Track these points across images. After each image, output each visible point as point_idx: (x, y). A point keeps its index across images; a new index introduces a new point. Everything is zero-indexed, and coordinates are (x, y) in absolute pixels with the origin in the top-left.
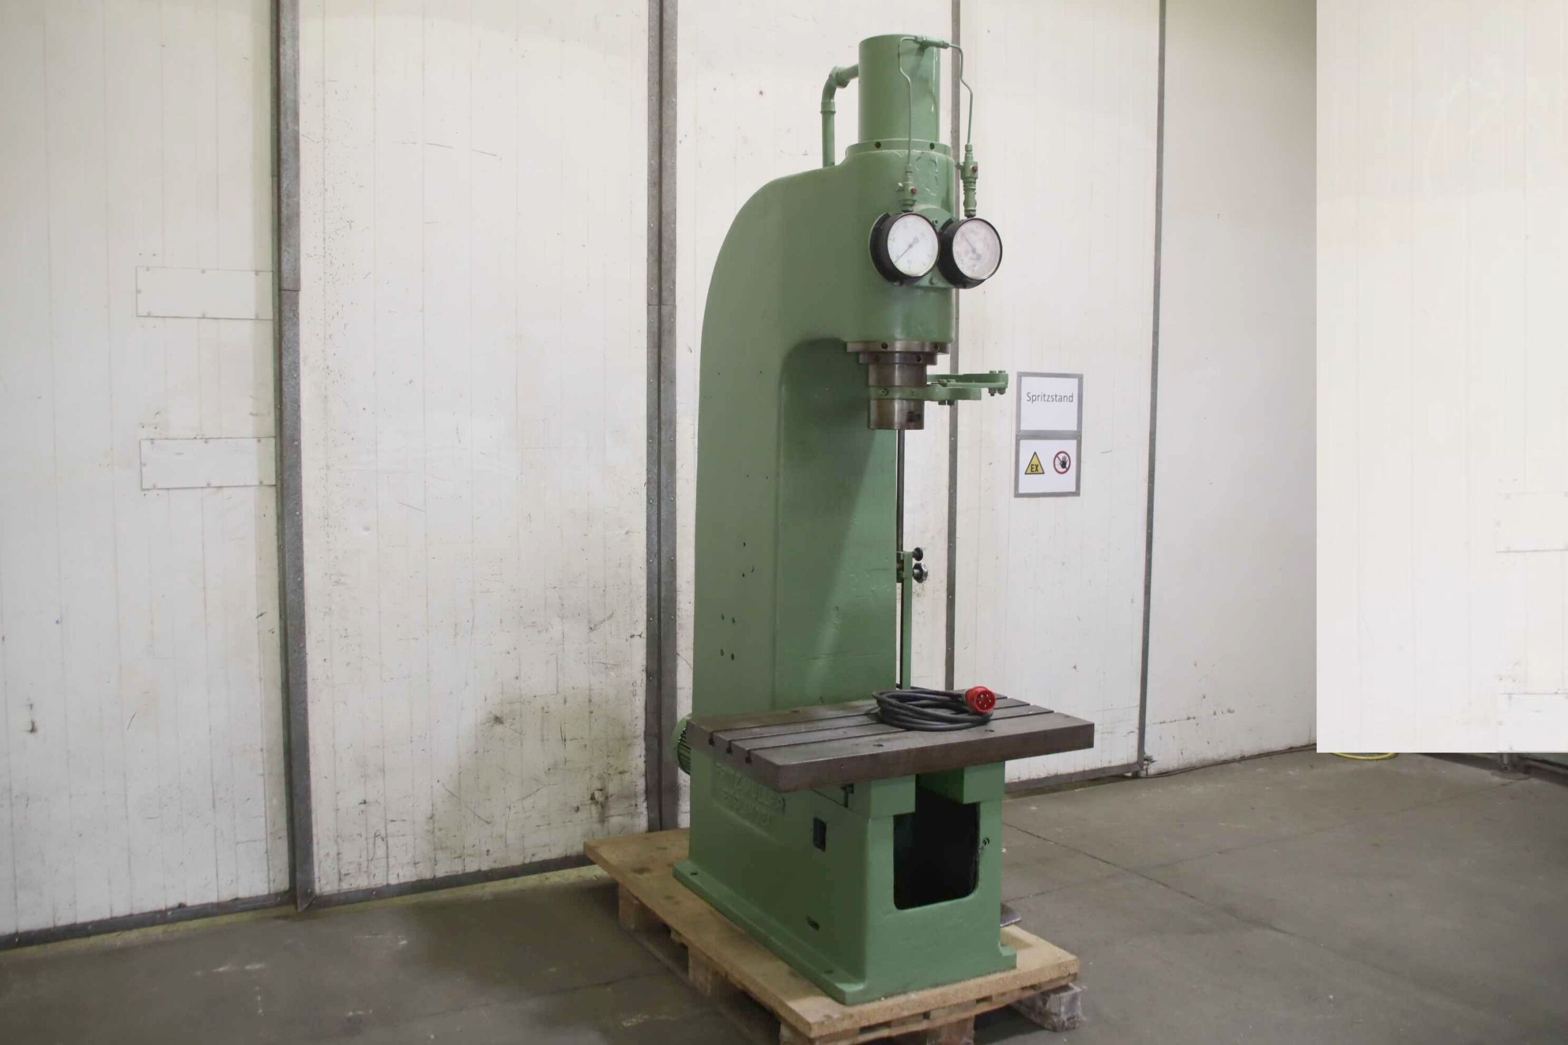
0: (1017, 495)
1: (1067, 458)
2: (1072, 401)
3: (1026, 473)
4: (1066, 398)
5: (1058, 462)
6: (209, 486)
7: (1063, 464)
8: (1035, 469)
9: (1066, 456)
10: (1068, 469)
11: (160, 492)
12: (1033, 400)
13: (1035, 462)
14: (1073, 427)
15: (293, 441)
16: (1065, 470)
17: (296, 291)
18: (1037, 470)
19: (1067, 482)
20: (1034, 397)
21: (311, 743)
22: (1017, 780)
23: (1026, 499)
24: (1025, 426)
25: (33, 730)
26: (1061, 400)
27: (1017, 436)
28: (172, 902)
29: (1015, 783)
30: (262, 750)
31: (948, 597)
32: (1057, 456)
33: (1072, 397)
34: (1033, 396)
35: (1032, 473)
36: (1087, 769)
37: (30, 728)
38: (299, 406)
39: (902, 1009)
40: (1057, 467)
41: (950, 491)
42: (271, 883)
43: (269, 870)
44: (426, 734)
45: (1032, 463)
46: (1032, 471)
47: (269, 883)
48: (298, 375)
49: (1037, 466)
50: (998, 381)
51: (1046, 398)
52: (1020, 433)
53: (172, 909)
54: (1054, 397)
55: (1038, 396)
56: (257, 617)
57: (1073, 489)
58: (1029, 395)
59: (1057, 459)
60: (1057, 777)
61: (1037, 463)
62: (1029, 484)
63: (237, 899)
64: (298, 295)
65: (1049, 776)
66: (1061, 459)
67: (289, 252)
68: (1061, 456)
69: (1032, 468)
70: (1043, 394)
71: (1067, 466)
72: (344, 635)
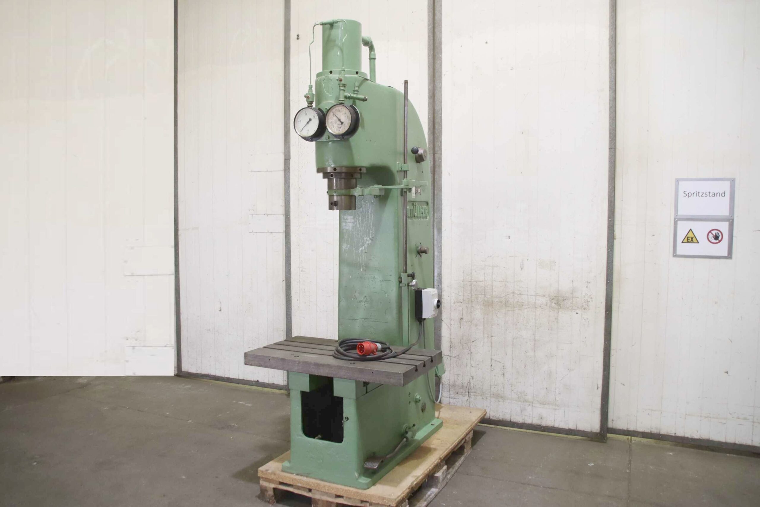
0: (675, 255)
1: (720, 234)
2: (724, 196)
3: (682, 242)
4: (718, 194)
5: (711, 236)
6: (268, 232)
7: (716, 238)
8: (690, 239)
9: (718, 232)
10: (720, 241)
11: (254, 233)
12: (688, 196)
13: (690, 235)
14: (726, 212)
15: (288, 216)
16: (717, 241)
17: (288, 159)
18: (692, 240)
19: (722, 248)
20: (690, 195)
21: (293, 331)
22: (674, 435)
23: (682, 259)
24: (681, 213)
25: (220, 311)
26: (714, 195)
27: (675, 219)
28: (255, 379)
29: (672, 436)
30: (283, 331)
31: (606, 312)
32: (710, 232)
33: (725, 193)
34: (688, 193)
35: (688, 242)
36: (737, 442)
37: (220, 310)
38: (290, 203)
40: (710, 239)
41: (608, 250)
42: (285, 381)
43: (284, 376)
44: (332, 336)
45: (688, 236)
46: (687, 241)
47: (284, 381)
48: (290, 191)
49: (692, 238)
51: (700, 194)
52: (678, 217)
53: (255, 381)
54: (708, 194)
55: (693, 193)
56: (282, 281)
57: (726, 254)
58: (685, 192)
59: (710, 234)
60: (708, 441)
61: (692, 236)
62: (684, 249)
63: (274, 384)
64: (290, 161)
65: (701, 438)
66: (714, 234)
67: (287, 145)
68: (714, 232)
69: (688, 239)
70: (697, 192)
71: (720, 238)
72: (304, 291)
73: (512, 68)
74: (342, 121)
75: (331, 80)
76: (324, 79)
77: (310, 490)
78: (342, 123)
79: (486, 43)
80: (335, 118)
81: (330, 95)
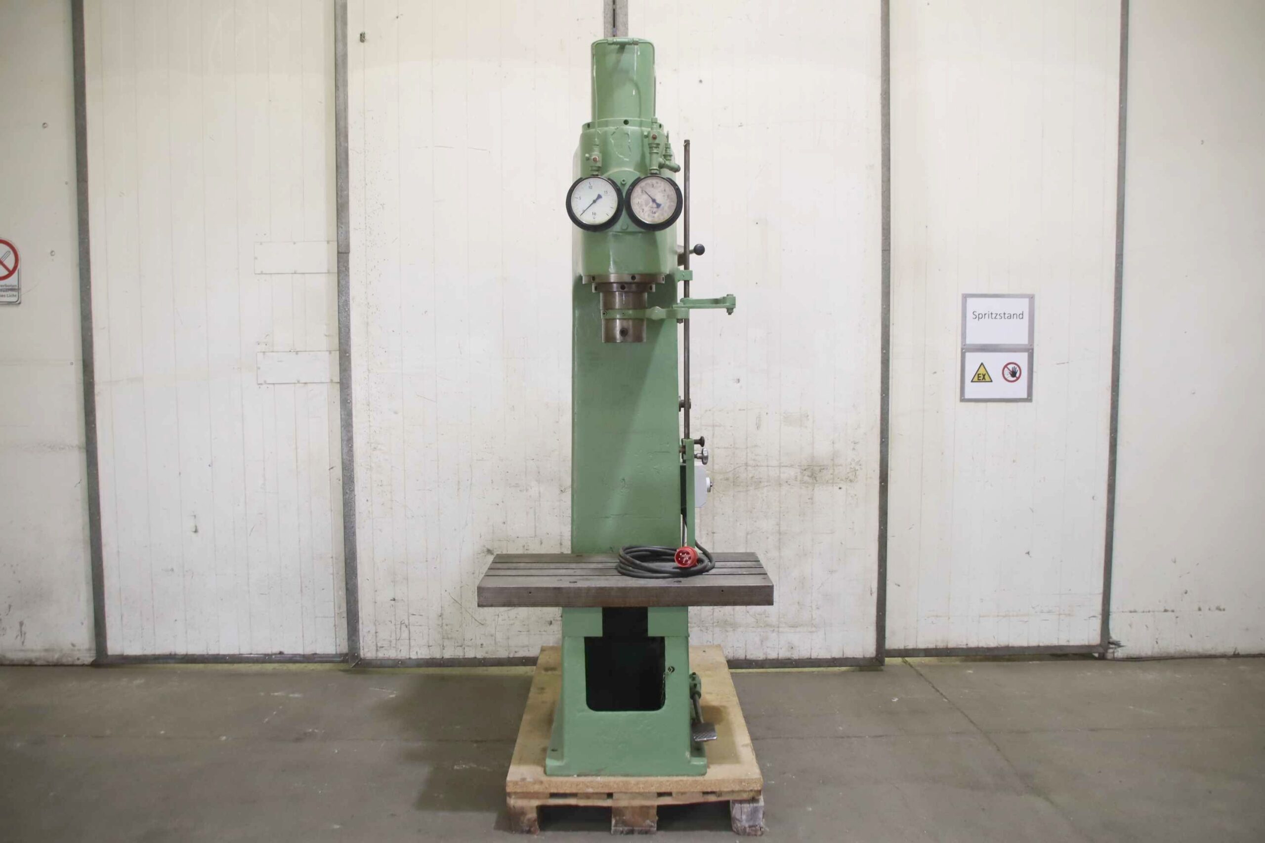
0: (963, 399)
1: (1018, 369)
2: (1022, 318)
3: (972, 381)
4: (1015, 316)
5: (1007, 372)
6: (299, 382)
7: (1013, 374)
8: (982, 377)
9: (1016, 366)
10: (1018, 378)
11: (268, 386)
12: (979, 318)
13: (982, 371)
14: (1024, 340)
15: (346, 353)
16: (1015, 379)
17: (346, 253)
18: (984, 378)
19: (1019, 389)
20: (980, 316)
21: (358, 556)
23: (973, 404)
24: (969, 341)
25: (196, 531)
26: (1010, 317)
27: (962, 349)
28: (276, 650)
29: (962, 649)
30: (332, 557)
31: (881, 483)
32: (1006, 366)
33: (1023, 314)
34: (979, 315)
35: (979, 381)
36: (1041, 644)
37: (194, 530)
38: (349, 330)
39: (587, 787)
40: (1006, 376)
41: (882, 395)
42: (338, 647)
43: (336, 638)
44: (437, 557)
45: (978, 373)
46: (978, 379)
47: (336, 646)
48: (349, 309)
49: (984, 376)
50: (726, 303)
51: (994, 316)
52: (965, 347)
53: (275, 654)
54: (1003, 315)
55: (985, 314)
56: (330, 469)
57: (1025, 396)
58: (975, 313)
59: (1006, 369)
60: (1008, 648)
61: (985, 372)
62: (974, 390)
63: (316, 654)
64: (348, 256)
65: (999, 646)
66: (1011, 370)
67: (342, 228)
68: (1011, 367)
69: (979, 377)
70: (990, 313)
71: (1018, 375)
72: (380, 484)
73: (741, 123)
74: (658, 201)
75: (628, 135)
76: (614, 133)
77: (610, 795)
78: (658, 206)
79: (701, 81)
80: (645, 197)
81: (626, 159)
